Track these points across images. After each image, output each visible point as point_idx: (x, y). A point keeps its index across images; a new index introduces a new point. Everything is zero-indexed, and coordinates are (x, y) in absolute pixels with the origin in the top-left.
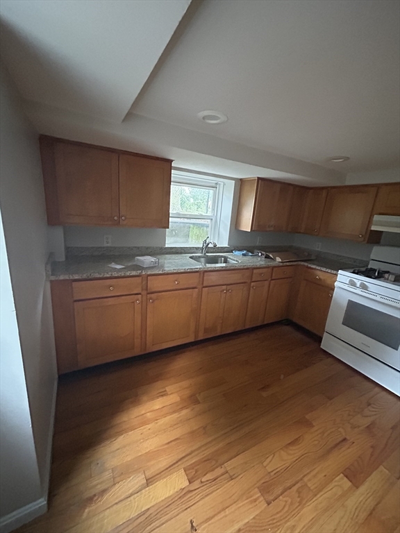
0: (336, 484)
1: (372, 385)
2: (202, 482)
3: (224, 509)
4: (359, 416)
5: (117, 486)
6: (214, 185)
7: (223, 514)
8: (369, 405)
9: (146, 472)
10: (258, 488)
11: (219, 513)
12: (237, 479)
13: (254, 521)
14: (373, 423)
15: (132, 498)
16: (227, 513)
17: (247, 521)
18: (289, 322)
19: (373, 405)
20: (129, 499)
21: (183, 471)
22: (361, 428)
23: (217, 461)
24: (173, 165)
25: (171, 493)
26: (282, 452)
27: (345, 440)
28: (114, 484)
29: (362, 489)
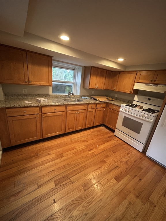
0: (111, 182)
1: (130, 147)
2: (60, 185)
3: (68, 194)
4: (124, 158)
5: (25, 190)
6: (74, 68)
7: (67, 196)
8: (128, 154)
9: (38, 184)
10: (82, 185)
11: (66, 195)
12: (74, 183)
13: (79, 197)
14: (128, 161)
15: (31, 193)
16: (69, 195)
17: (76, 197)
18: (103, 125)
19: (129, 154)
20: (30, 194)
21: (53, 182)
22: (123, 162)
23: (68, 177)
24: (53, 59)
25: (48, 190)
26: (93, 172)
27: (117, 166)
28: (24, 189)
29: (120, 183)
